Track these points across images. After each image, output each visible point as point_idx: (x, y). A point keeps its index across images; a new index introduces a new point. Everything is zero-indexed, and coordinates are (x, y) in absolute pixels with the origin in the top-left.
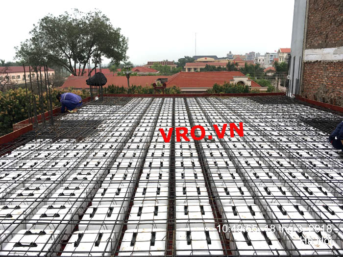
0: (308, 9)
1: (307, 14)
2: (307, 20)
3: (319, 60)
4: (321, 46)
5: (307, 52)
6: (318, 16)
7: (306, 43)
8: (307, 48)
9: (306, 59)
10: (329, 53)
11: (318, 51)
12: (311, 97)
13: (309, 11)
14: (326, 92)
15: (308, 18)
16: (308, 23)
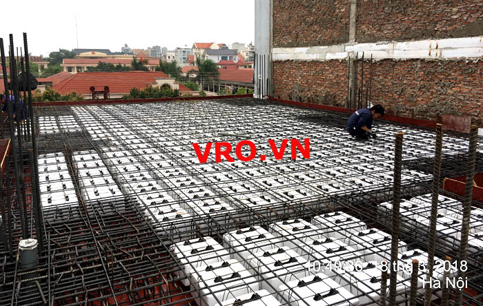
0: (272, 8)
1: (272, 11)
2: (272, 18)
3: (291, 59)
4: (291, 45)
5: (275, 50)
6: (285, 15)
7: (273, 41)
8: (275, 47)
9: (275, 58)
10: (301, 53)
11: (288, 50)
12: (284, 97)
13: (274, 8)
14: (302, 91)
15: (273, 16)
16: (274, 21)
